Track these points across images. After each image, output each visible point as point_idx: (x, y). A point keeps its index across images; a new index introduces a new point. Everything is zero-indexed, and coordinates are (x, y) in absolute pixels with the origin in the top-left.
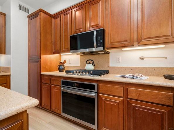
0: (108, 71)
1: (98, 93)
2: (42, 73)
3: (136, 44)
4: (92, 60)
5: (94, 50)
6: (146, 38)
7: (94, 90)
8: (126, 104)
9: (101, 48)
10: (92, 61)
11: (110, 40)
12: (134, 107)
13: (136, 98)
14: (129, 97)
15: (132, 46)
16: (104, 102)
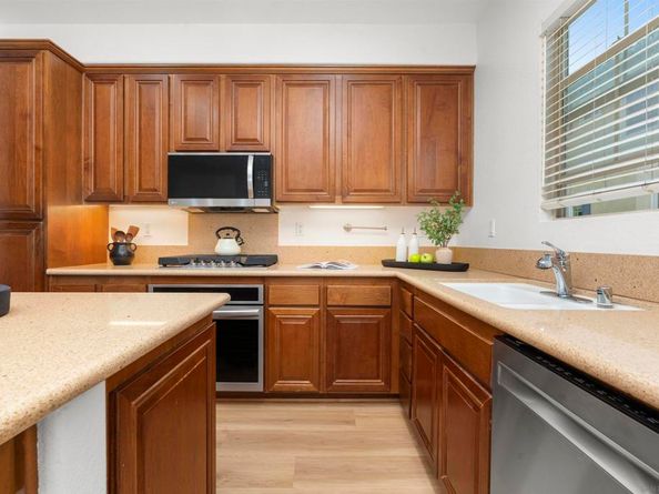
0: (276, 257)
1: (266, 305)
2: (49, 271)
3: (338, 198)
4: (234, 229)
5: (242, 203)
6: (356, 191)
7: (257, 300)
8: (324, 319)
9: (266, 202)
10: (236, 233)
11: (287, 184)
12: (338, 320)
13: (341, 304)
14: (329, 303)
15: (332, 201)
16: (281, 324)
